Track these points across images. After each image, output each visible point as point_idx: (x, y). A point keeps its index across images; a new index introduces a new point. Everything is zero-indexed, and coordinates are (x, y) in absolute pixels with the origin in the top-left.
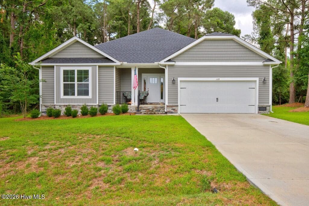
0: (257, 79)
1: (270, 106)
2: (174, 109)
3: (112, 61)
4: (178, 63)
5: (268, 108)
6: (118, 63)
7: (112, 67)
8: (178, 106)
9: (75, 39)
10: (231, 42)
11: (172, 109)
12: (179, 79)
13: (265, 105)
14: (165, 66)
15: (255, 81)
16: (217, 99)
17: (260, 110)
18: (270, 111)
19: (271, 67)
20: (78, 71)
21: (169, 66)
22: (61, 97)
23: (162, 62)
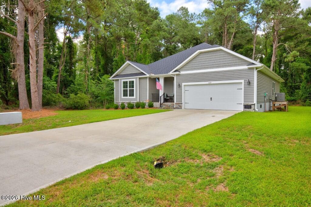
0: (243, 81)
1: (254, 105)
2: (180, 106)
3: (145, 75)
4: (182, 73)
5: (253, 106)
6: (148, 75)
7: (146, 78)
8: (182, 103)
9: (128, 63)
10: (221, 52)
11: (178, 106)
12: (183, 84)
13: (249, 103)
14: (174, 75)
15: (241, 83)
16: (211, 98)
17: (245, 108)
18: (254, 109)
19: (256, 70)
20: (129, 81)
21: (177, 75)
22: (122, 98)
23: (171, 73)
